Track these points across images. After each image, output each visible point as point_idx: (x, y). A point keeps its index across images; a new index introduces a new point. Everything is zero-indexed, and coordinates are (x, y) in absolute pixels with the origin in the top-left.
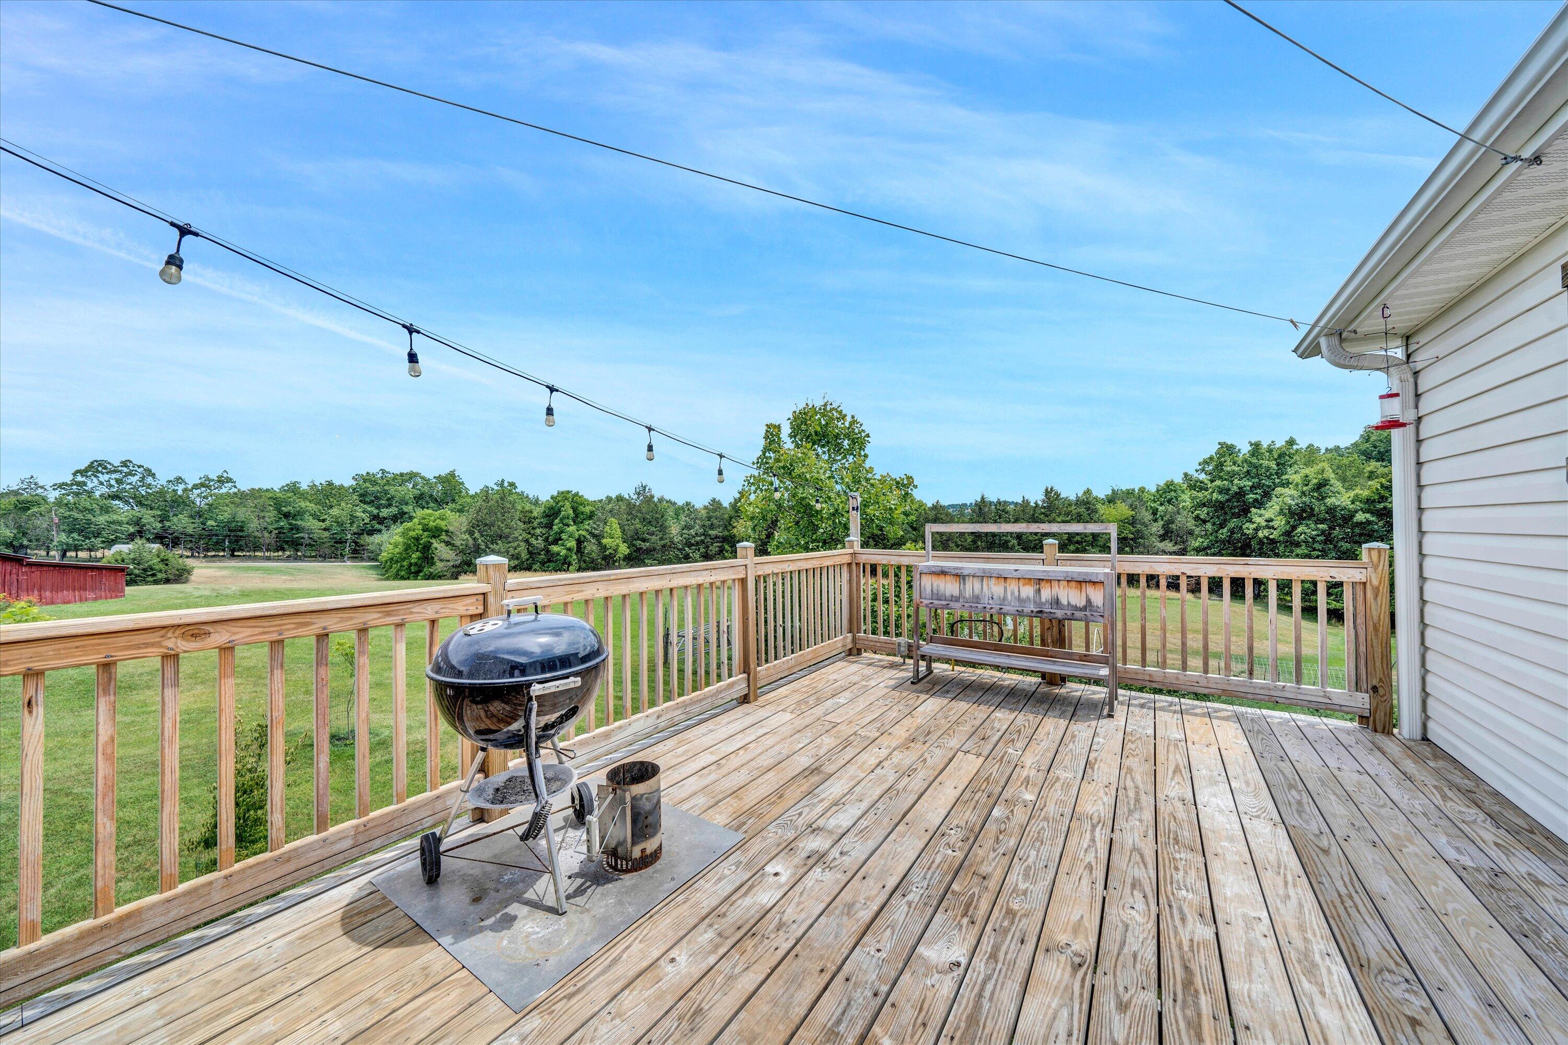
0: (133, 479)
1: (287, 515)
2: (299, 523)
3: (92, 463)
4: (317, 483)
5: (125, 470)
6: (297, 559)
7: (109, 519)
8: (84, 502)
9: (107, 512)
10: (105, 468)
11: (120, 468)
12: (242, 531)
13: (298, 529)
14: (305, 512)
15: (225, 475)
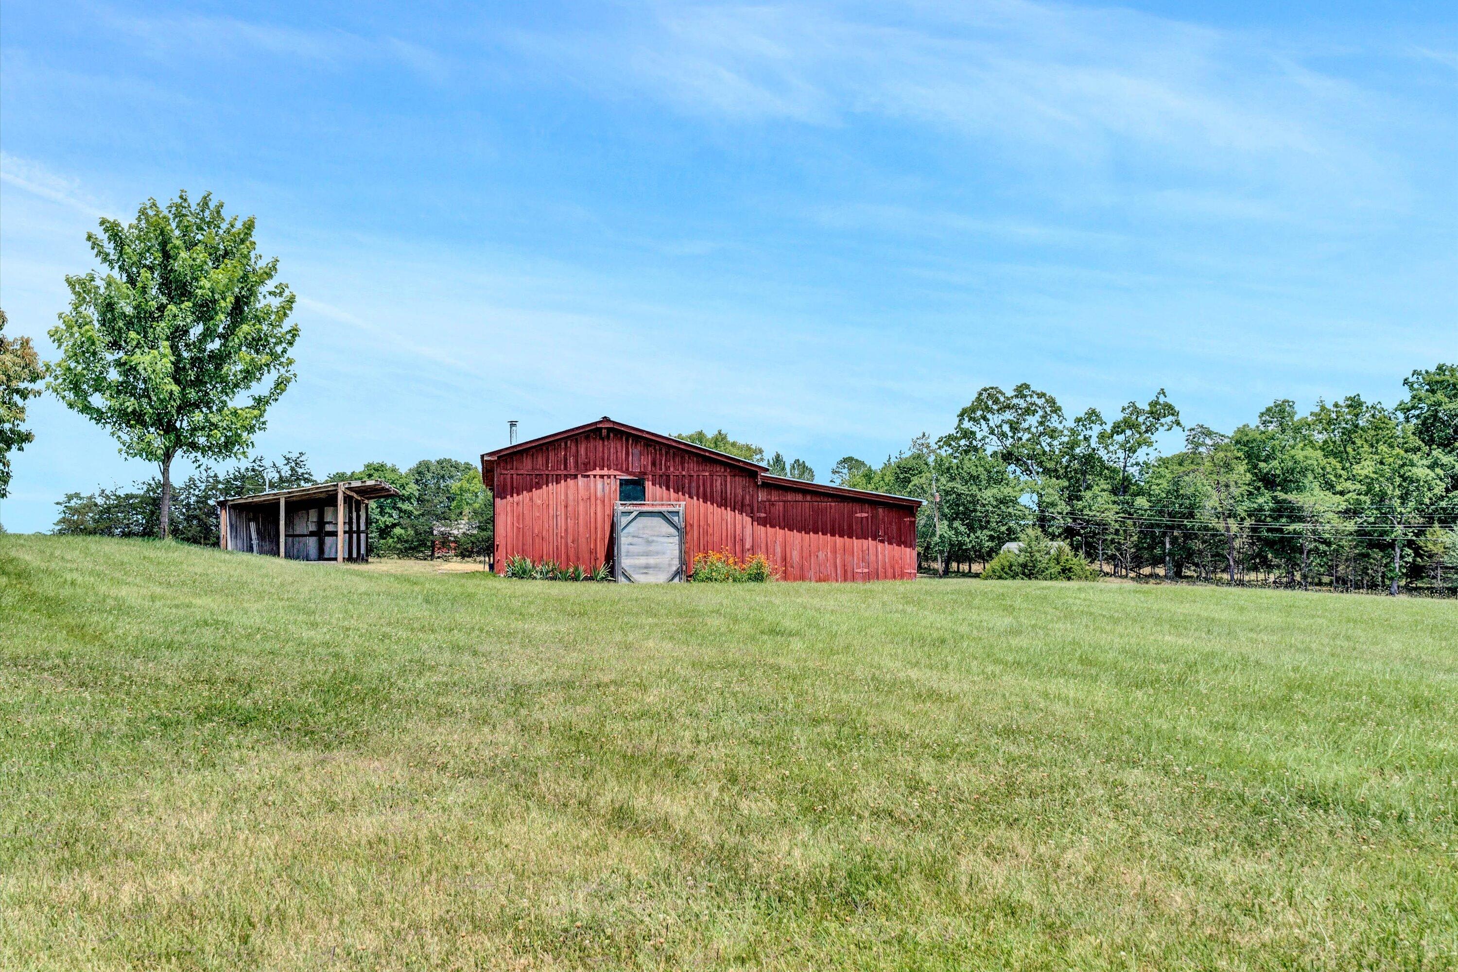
0: (1032, 421)
1: (1269, 481)
2: (1290, 497)
3: (980, 394)
4: (1329, 406)
5: (1023, 404)
6: (1290, 585)
7: (1000, 496)
8: (970, 464)
9: (999, 482)
10: (996, 401)
11: (1015, 401)
12: (1191, 515)
13: (1294, 514)
14: (1303, 472)
15: (1162, 400)
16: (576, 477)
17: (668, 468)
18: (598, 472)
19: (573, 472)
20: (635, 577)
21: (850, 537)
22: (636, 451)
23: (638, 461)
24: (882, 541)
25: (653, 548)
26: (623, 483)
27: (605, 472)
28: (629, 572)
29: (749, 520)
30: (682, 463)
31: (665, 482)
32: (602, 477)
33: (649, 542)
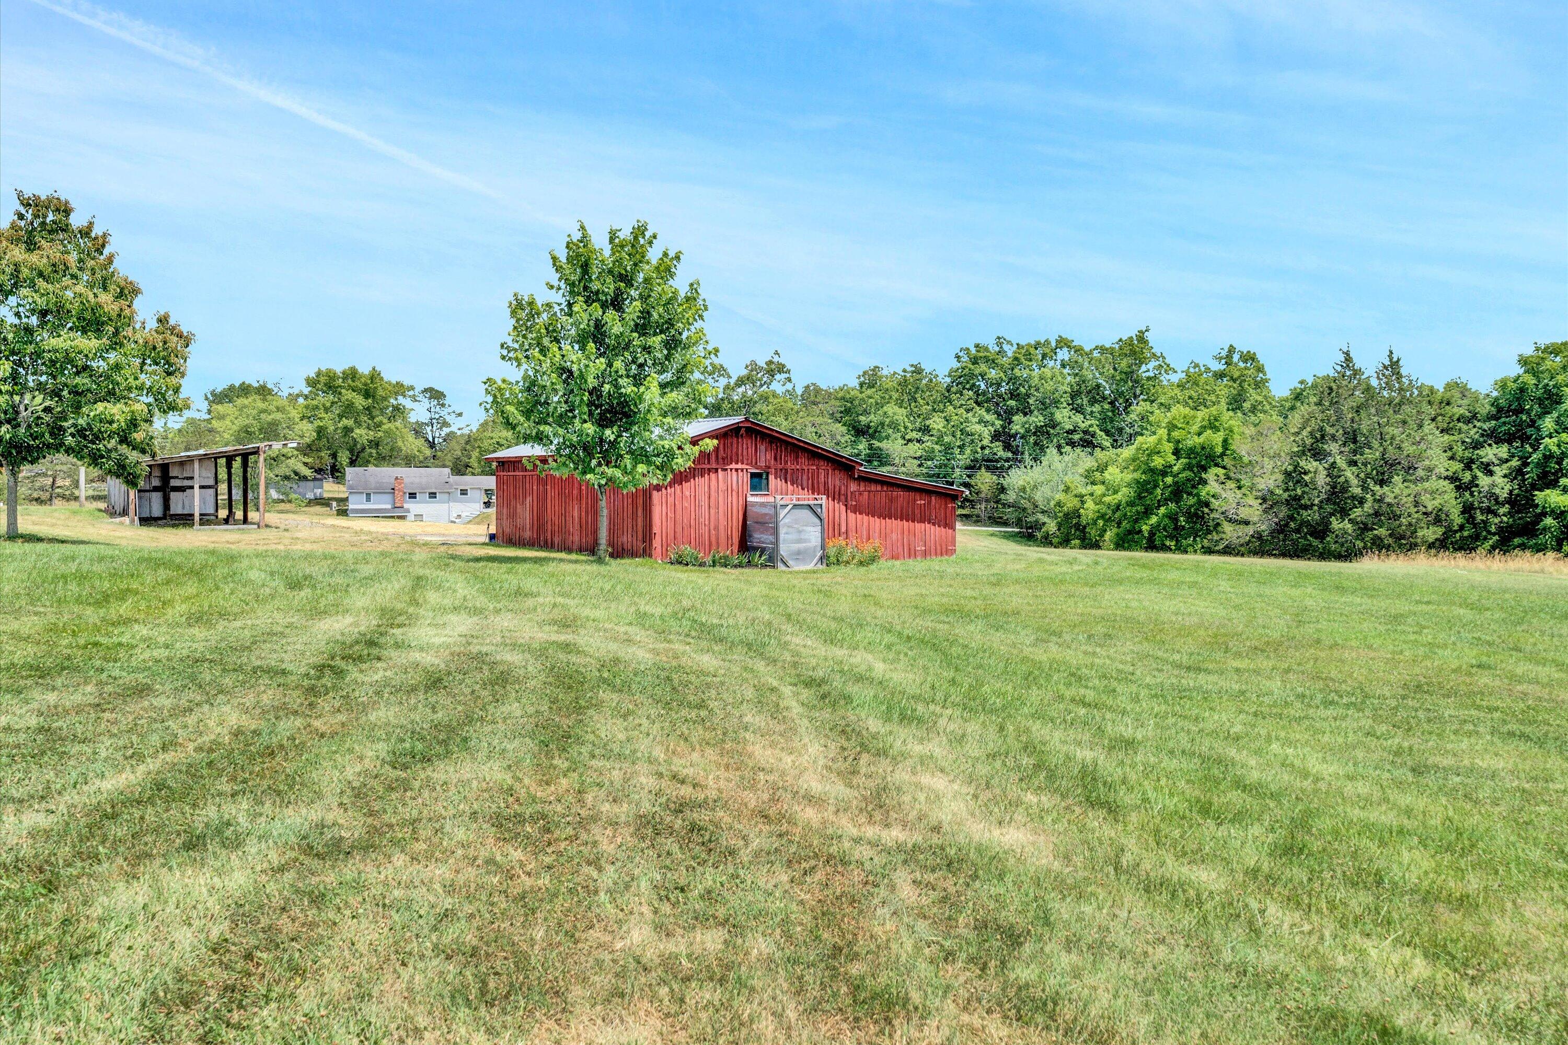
16: (716, 470)
17: (786, 462)
18: (734, 466)
19: (714, 466)
20: (790, 563)
21: (913, 521)
22: (763, 448)
23: (765, 456)
24: (934, 524)
25: (803, 536)
26: (753, 475)
27: (739, 466)
28: (786, 559)
29: (843, 508)
30: (797, 458)
31: (784, 475)
32: (737, 470)
33: (800, 532)
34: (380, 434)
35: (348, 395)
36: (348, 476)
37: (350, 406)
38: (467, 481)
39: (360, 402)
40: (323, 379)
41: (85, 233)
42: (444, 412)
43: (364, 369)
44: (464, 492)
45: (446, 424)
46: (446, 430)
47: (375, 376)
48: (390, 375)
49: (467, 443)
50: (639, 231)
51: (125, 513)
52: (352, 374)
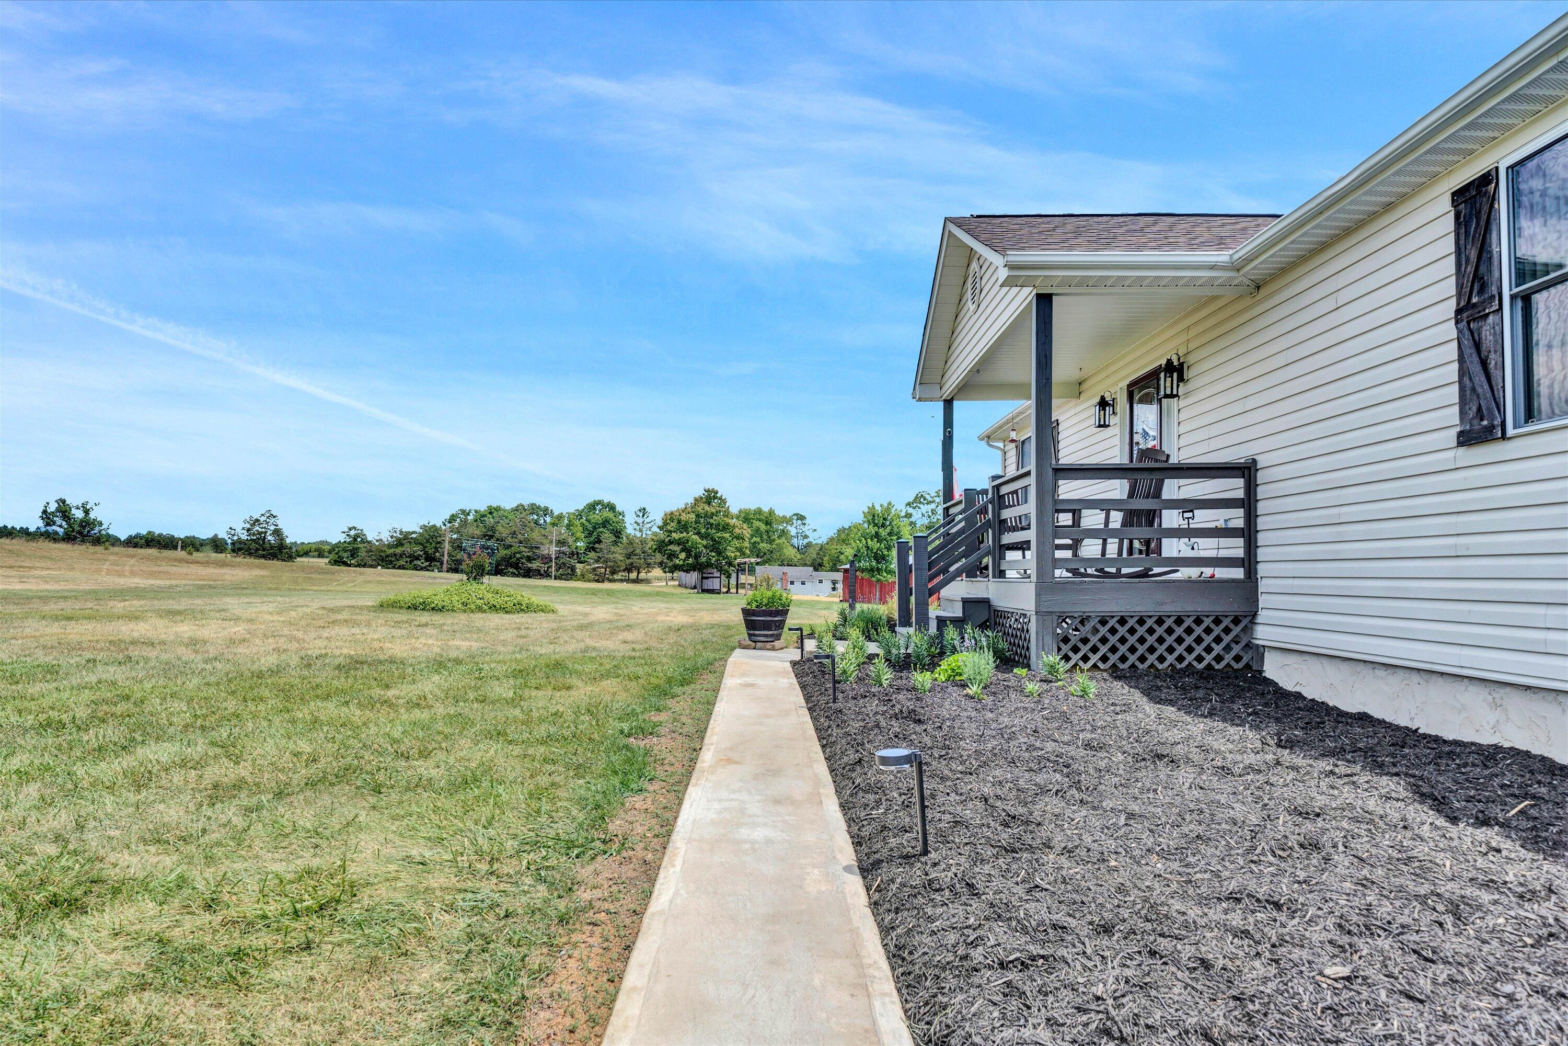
34: (774, 546)
35: (757, 524)
36: (757, 571)
37: (758, 529)
38: (822, 574)
39: (763, 527)
40: (743, 515)
41: (720, 499)
42: (805, 528)
43: (766, 509)
44: (821, 582)
45: (806, 537)
46: (806, 541)
47: (771, 512)
48: (779, 512)
49: (821, 549)
50: (890, 503)
51: (695, 588)
52: (759, 511)
